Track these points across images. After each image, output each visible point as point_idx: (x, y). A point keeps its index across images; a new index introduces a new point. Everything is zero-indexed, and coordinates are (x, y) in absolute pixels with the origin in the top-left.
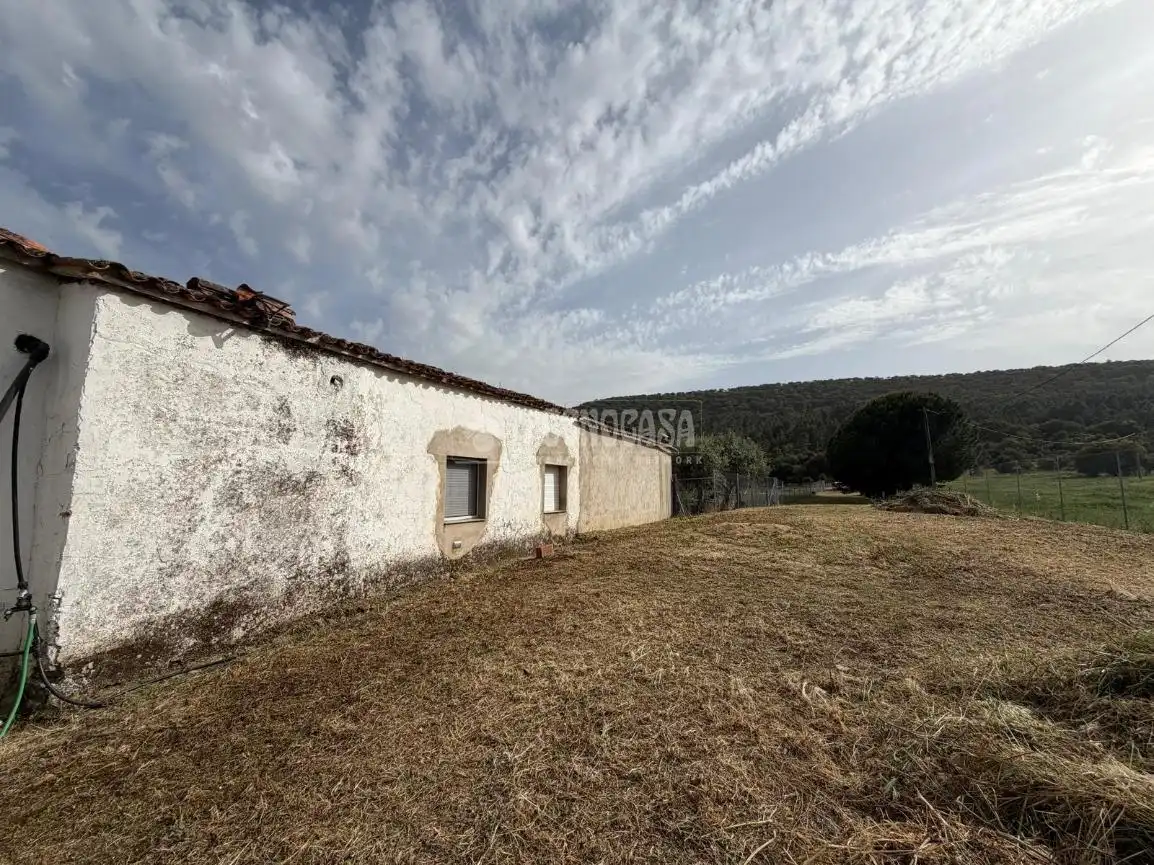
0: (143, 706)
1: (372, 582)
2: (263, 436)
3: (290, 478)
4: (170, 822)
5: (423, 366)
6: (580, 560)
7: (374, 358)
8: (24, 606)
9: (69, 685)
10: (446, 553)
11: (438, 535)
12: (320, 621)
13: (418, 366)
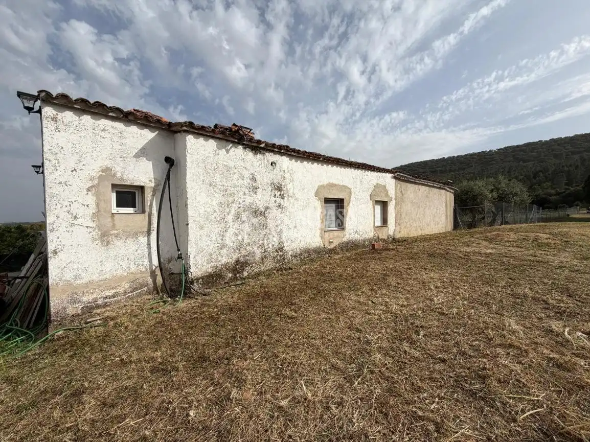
0: (219, 297)
1: (294, 256)
2: (247, 191)
3: (258, 209)
4: (235, 337)
5: (311, 153)
6: (397, 251)
7: (288, 151)
8: (180, 257)
9: (196, 286)
10: (326, 245)
11: (322, 237)
12: (275, 272)
13: (308, 153)
